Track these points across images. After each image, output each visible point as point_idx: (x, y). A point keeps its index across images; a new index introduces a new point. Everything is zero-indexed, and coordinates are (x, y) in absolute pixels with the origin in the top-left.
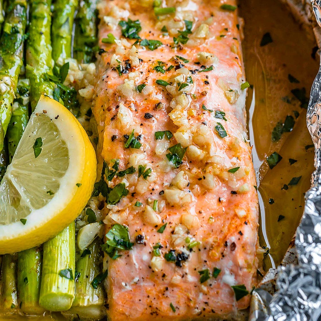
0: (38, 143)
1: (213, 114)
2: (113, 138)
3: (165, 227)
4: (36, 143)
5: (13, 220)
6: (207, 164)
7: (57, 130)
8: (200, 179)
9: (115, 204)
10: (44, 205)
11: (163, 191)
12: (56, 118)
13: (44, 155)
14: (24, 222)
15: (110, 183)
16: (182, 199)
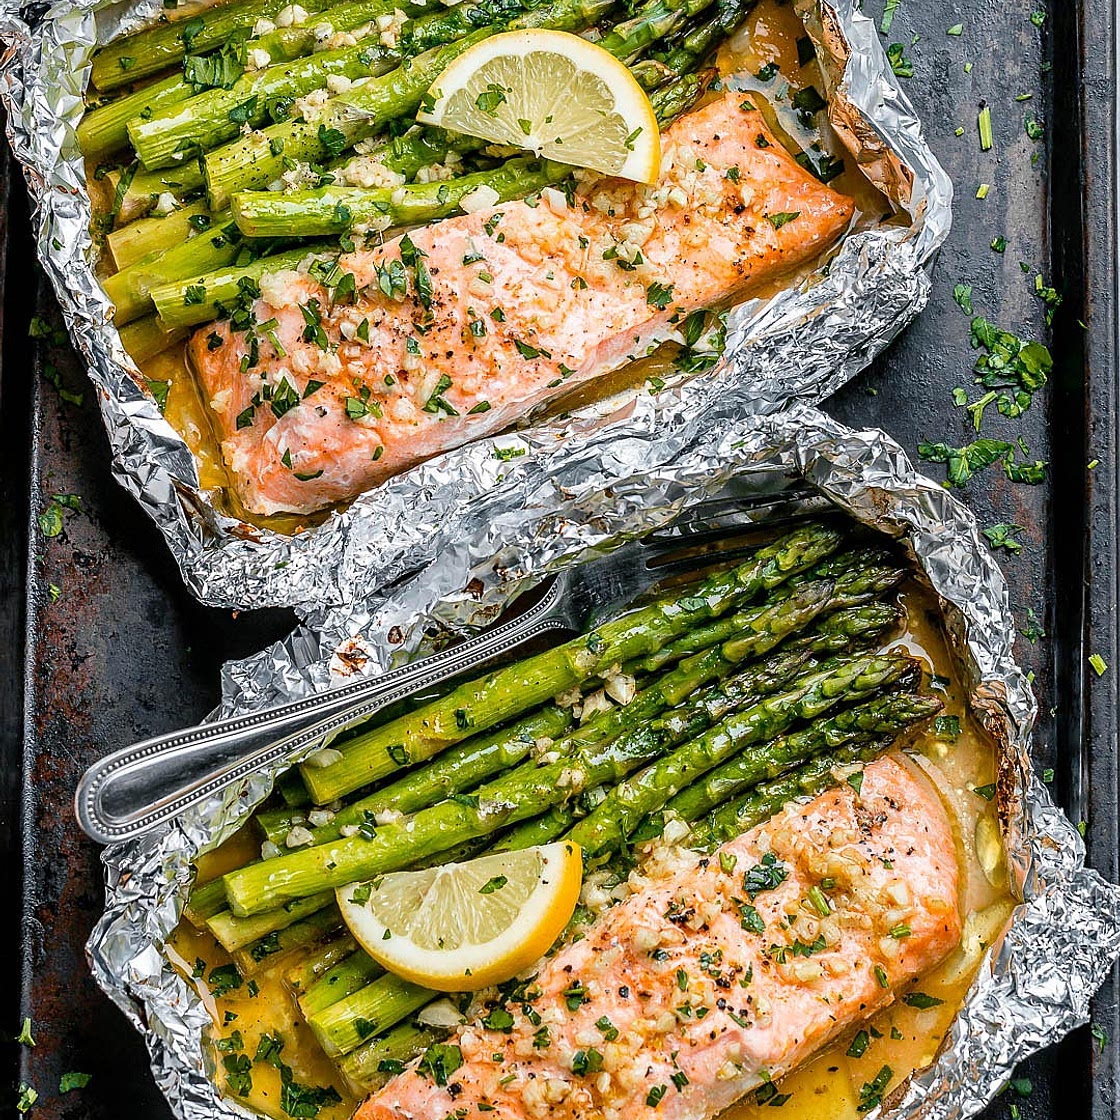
0: (499, 881)
1: (673, 1072)
2: (568, 969)
3: (490, 1109)
4: (497, 880)
5: (381, 920)
6: (600, 1108)
7: (530, 893)
8: (574, 1112)
9: (485, 1027)
10: (424, 946)
11: (534, 1076)
12: (544, 882)
13: (489, 899)
14: (387, 936)
15: (508, 1003)
16: (534, 1106)
